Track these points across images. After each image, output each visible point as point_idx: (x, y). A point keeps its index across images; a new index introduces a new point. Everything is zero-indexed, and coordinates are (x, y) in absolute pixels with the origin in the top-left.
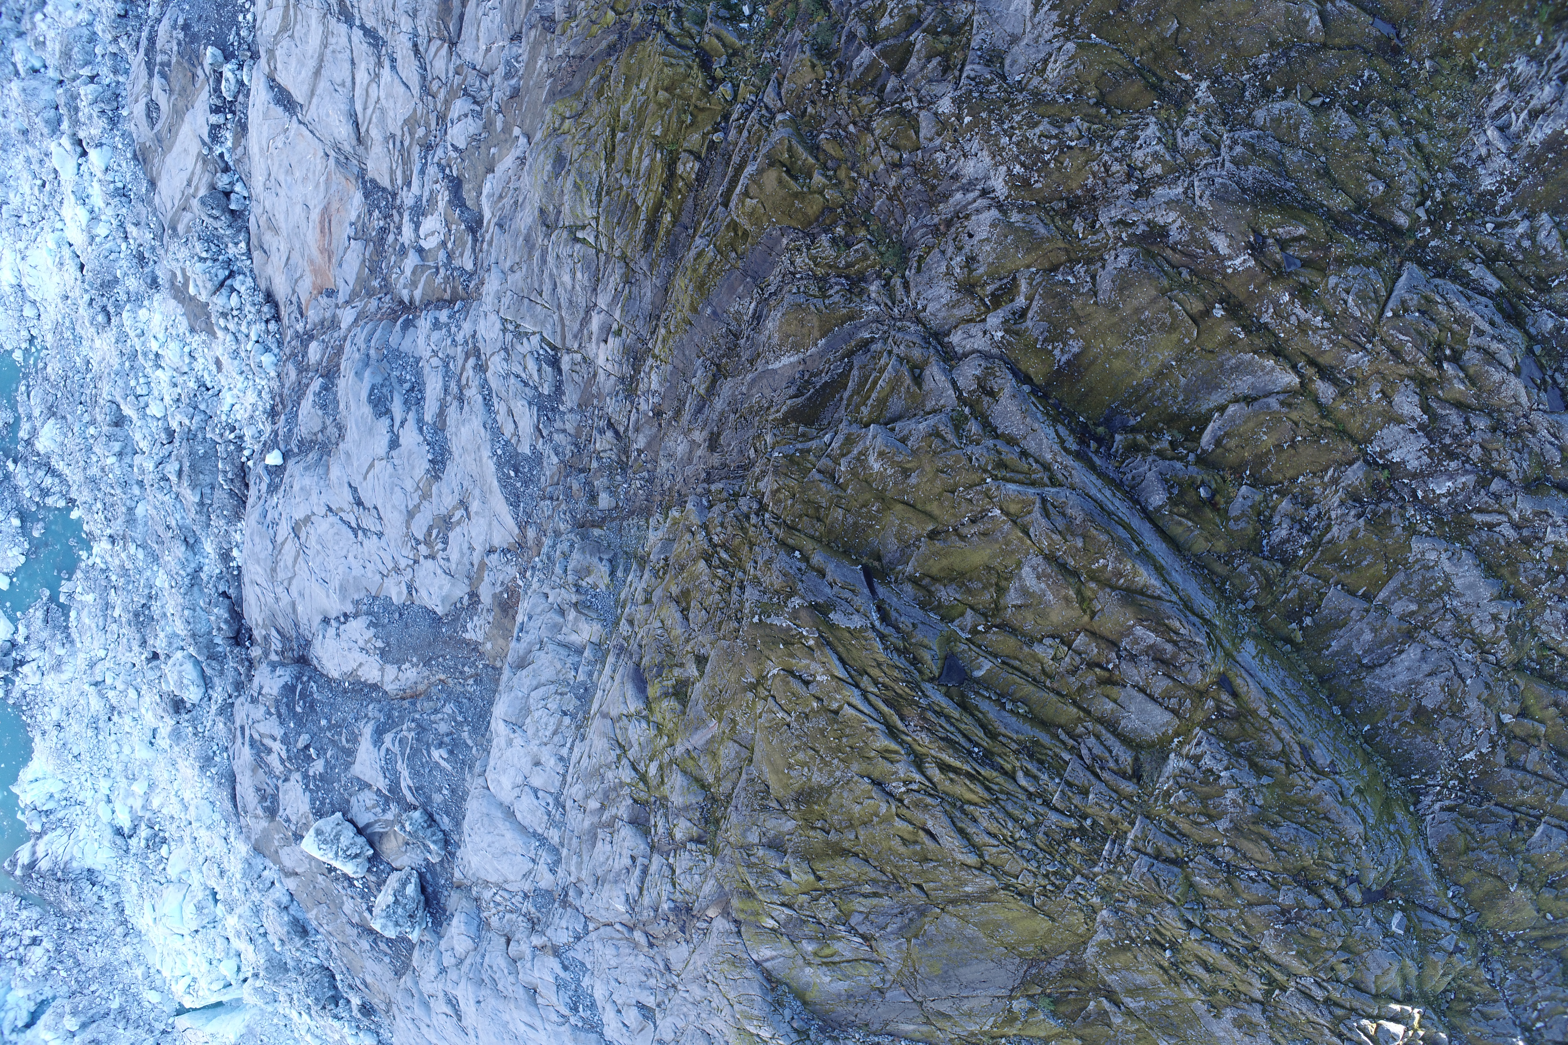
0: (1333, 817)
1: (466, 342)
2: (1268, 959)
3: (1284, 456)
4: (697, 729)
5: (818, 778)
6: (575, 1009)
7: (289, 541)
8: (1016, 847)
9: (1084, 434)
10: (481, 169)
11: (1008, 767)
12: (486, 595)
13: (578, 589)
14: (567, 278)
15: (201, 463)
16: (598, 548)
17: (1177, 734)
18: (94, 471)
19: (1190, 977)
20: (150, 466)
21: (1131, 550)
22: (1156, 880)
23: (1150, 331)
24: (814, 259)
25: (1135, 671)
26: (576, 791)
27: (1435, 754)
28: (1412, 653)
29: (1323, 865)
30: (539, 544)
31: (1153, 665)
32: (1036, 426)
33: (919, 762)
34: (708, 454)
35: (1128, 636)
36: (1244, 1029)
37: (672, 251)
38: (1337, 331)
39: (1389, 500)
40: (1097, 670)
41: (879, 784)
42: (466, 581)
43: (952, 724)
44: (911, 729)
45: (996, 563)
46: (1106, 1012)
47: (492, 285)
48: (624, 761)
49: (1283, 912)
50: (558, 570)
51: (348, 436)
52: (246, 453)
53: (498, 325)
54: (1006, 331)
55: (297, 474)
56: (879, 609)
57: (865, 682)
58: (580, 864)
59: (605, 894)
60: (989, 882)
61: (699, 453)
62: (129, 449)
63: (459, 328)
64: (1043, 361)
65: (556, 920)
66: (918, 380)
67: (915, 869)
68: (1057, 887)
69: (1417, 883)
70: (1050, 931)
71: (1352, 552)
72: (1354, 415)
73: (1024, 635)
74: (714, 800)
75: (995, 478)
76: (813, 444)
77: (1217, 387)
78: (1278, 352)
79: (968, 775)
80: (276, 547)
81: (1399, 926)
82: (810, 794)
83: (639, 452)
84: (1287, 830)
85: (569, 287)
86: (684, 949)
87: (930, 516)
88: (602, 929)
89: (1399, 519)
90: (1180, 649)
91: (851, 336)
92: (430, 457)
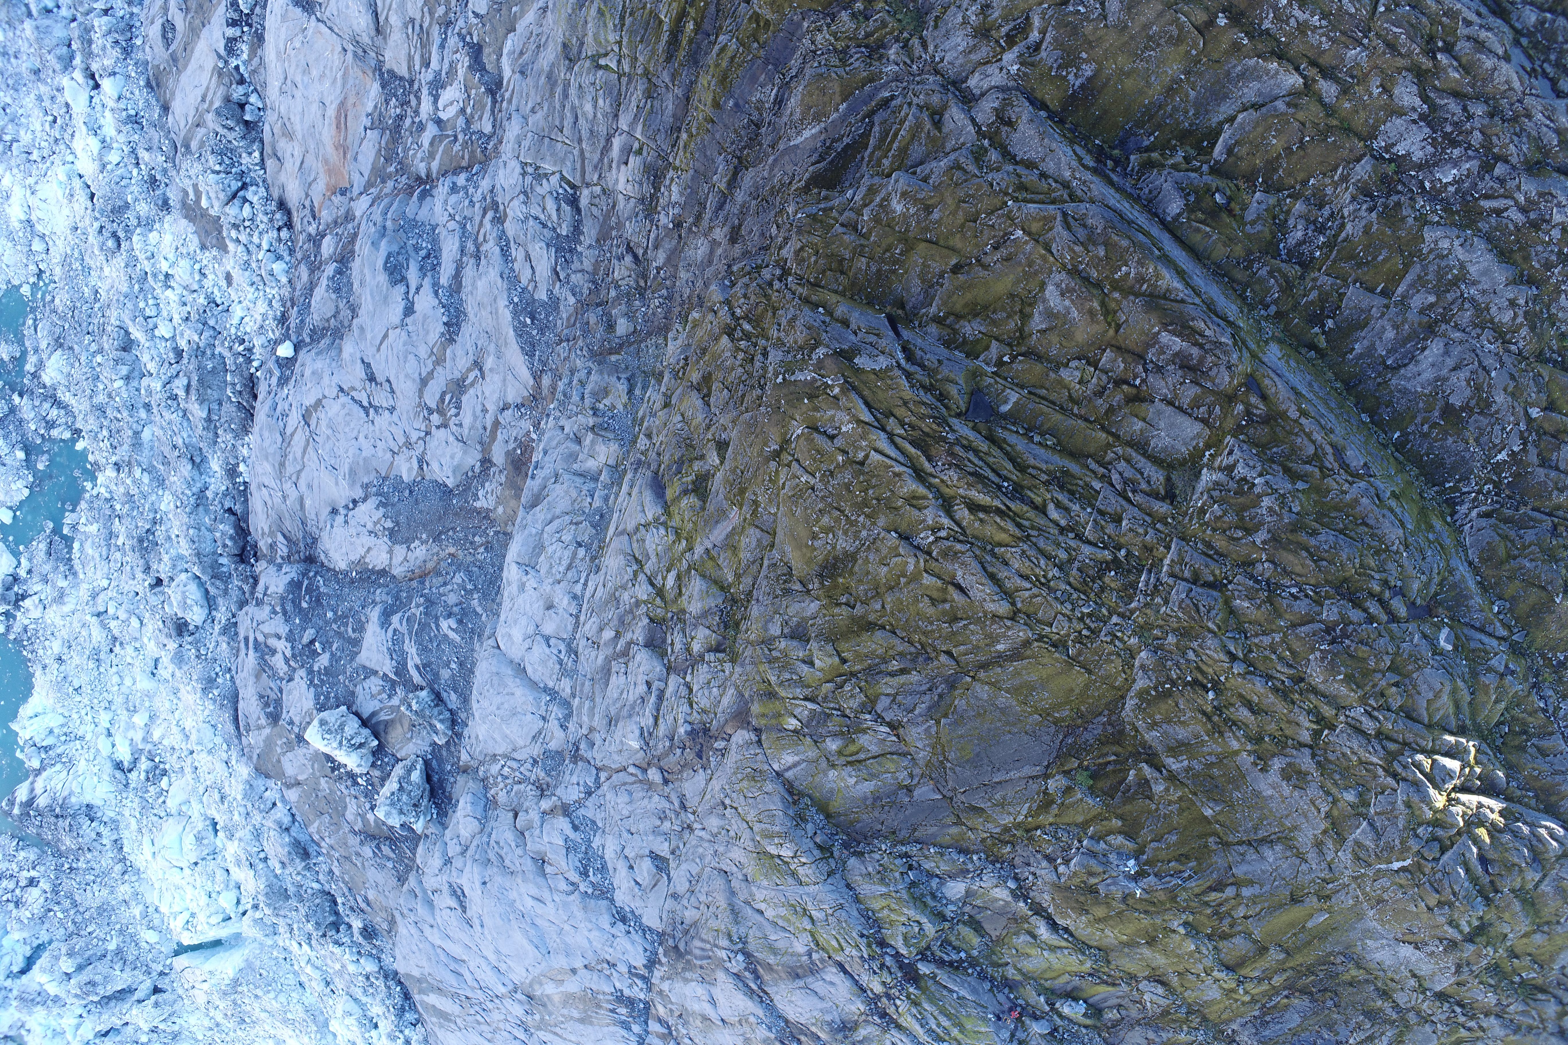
0: (1371, 522)
1: (485, 199)
2: (1314, 691)
3: (1294, 158)
4: (717, 522)
5: (844, 544)
6: (585, 874)
7: (299, 430)
8: (1049, 588)
9: (1100, 155)
10: (501, 31)
11: (1038, 500)
12: (498, 456)
13: (595, 412)
14: (588, 107)
15: (209, 377)
16: (615, 369)
17: (1208, 447)
18: (101, 398)
19: (1234, 723)
20: (157, 385)
21: (1152, 253)
22: (1196, 606)
23: (1158, 45)
24: (834, 35)
25: (1163, 383)
26: (590, 627)
27: (1468, 456)
28: (1435, 348)
29: (1365, 574)
30: (553, 388)
31: (1180, 373)
32: (1054, 145)
33: (947, 505)
34: (728, 247)
35: (1153, 346)
36: (1294, 781)
37: (694, 59)
38: (1334, 29)
39: (1398, 192)
40: (1125, 387)
41: (907, 538)
42: (478, 447)
43: (981, 459)
44: (938, 469)
45: (1020, 289)
46: (1147, 781)
47: (513, 130)
48: (641, 577)
49: (1329, 630)
50: (575, 398)
51: (362, 312)
52: (255, 364)
53: (518, 170)
54: (1021, 64)
55: (308, 361)
56: (904, 349)
57: (892, 424)
58: (592, 709)
59: (618, 734)
60: (1022, 633)
61: (719, 251)
62: (136, 373)
63: (476, 188)
64: (1058, 87)
65: (567, 777)
66: (938, 124)
67: (944, 632)
68: (1092, 631)
69: (1461, 598)
70: (1087, 687)
71: (1366, 248)
72: (1357, 112)
73: (1049, 361)
74: (734, 601)
75: (1016, 199)
76: (836, 202)
77: (1226, 97)
78: (1280, 55)
79: (999, 511)
80: (286, 439)
81: (1447, 640)
82: (834, 566)
83: (658, 269)
84: (1325, 538)
85: (590, 116)
86: (701, 776)
87: (953, 249)
88: (615, 776)
89: (1409, 210)
90: (1206, 351)
91: (871, 97)
92: (445, 319)
